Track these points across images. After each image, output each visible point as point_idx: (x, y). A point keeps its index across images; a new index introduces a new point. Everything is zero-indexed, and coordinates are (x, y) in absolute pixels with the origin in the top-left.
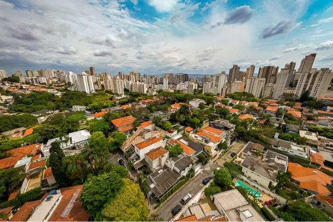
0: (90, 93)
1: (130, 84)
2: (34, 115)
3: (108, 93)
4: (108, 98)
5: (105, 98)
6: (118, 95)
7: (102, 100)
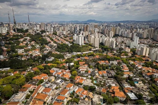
0: (82, 45)
1: (105, 40)
2: (62, 54)
3: (90, 46)
4: (89, 49)
5: (87, 49)
6: (95, 47)
7: (85, 50)
